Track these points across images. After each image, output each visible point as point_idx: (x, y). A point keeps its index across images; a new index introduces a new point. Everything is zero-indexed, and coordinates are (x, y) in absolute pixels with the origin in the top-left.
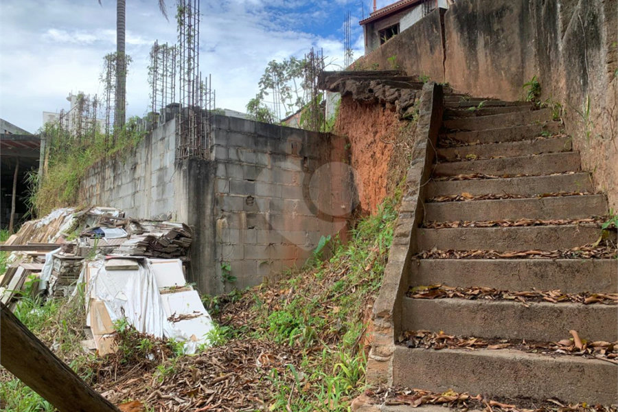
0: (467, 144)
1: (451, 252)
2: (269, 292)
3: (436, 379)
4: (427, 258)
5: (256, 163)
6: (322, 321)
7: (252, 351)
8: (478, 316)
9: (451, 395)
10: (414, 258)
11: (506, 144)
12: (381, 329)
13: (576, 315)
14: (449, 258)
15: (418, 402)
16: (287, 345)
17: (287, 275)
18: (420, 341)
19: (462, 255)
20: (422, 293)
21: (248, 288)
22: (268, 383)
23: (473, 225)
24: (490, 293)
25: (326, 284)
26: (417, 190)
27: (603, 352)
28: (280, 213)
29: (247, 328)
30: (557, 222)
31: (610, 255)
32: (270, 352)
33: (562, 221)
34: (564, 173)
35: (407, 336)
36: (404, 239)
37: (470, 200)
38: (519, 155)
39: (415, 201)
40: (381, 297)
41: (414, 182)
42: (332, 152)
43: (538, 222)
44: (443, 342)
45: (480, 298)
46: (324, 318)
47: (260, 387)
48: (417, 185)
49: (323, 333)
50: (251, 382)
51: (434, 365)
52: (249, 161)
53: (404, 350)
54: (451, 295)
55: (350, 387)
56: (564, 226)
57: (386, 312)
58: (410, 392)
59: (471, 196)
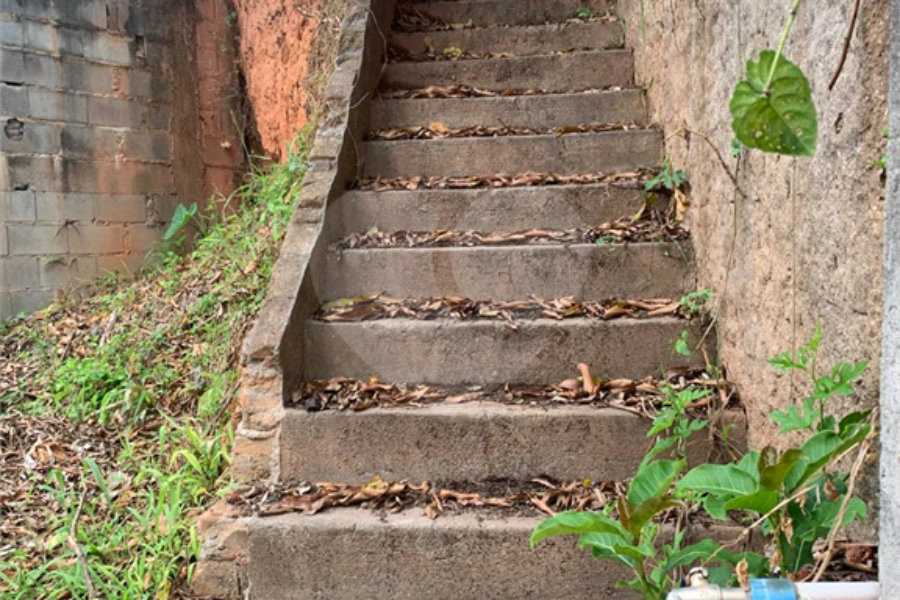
0: (447, 27)
1: (400, 236)
2: (68, 321)
3: (356, 461)
4: (356, 246)
5: (25, 46)
6: (169, 373)
7: (15, 440)
8: (436, 348)
9: (377, 487)
10: (332, 248)
11: (516, 29)
12: (258, 381)
13: (590, 338)
14: (396, 246)
15: (318, 504)
16: (94, 423)
17: (108, 286)
18: (330, 399)
19: (420, 240)
20: (342, 311)
21: (22, 315)
22: (47, 497)
23: (443, 185)
24: (457, 307)
25: (184, 302)
26: (343, 115)
27: (622, 395)
28: (85, 156)
29: (18, 395)
30: (581, 178)
31: (653, 236)
32: (55, 438)
33: (589, 177)
34: (606, 88)
35: (309, 390)
36: (314, 211)
37: (442, 136)
38: (536, 52)
39: (338, 137)
40: (261, 324)
41: (340, 99)
42: (198, 28)
43: (551, 179)
44: (370, 397)
45: (442, 316)
46: (173, 367)
47: (29, 508)
48: (344, 106)
49: (171, 395)
50: (11, 499)
51: (352, 437)
52: (9, 41)
53: (302, 416)
54: (393, 313)
55: (203, 490)
56: (590, 185)
57: (267, 349)
58: (308, 489)
59: (443, 130)
